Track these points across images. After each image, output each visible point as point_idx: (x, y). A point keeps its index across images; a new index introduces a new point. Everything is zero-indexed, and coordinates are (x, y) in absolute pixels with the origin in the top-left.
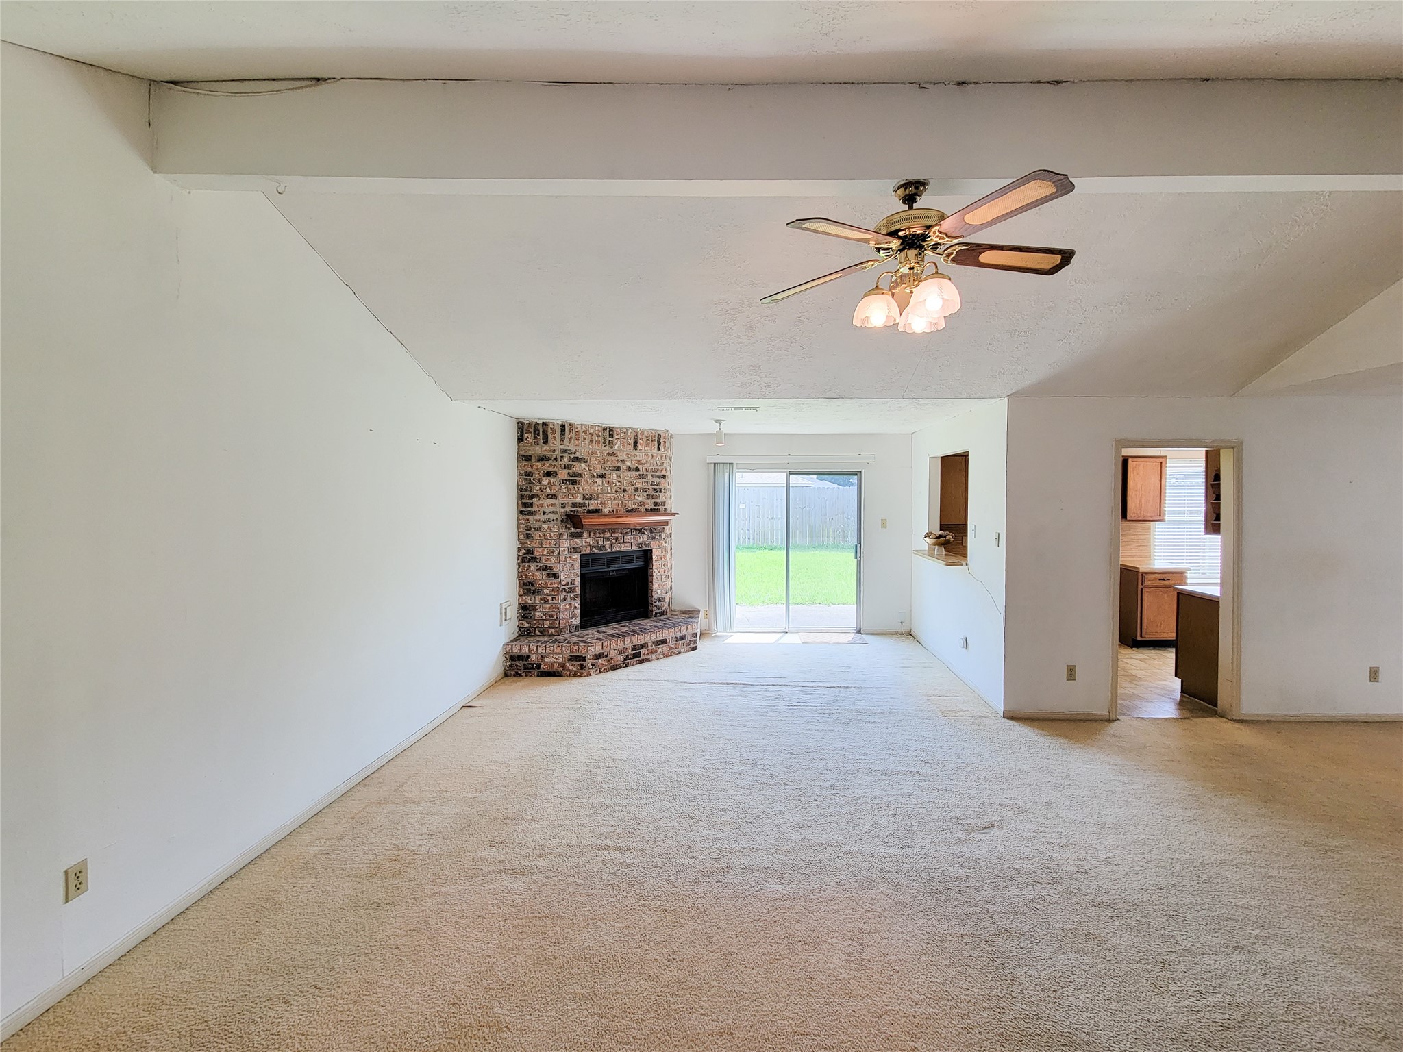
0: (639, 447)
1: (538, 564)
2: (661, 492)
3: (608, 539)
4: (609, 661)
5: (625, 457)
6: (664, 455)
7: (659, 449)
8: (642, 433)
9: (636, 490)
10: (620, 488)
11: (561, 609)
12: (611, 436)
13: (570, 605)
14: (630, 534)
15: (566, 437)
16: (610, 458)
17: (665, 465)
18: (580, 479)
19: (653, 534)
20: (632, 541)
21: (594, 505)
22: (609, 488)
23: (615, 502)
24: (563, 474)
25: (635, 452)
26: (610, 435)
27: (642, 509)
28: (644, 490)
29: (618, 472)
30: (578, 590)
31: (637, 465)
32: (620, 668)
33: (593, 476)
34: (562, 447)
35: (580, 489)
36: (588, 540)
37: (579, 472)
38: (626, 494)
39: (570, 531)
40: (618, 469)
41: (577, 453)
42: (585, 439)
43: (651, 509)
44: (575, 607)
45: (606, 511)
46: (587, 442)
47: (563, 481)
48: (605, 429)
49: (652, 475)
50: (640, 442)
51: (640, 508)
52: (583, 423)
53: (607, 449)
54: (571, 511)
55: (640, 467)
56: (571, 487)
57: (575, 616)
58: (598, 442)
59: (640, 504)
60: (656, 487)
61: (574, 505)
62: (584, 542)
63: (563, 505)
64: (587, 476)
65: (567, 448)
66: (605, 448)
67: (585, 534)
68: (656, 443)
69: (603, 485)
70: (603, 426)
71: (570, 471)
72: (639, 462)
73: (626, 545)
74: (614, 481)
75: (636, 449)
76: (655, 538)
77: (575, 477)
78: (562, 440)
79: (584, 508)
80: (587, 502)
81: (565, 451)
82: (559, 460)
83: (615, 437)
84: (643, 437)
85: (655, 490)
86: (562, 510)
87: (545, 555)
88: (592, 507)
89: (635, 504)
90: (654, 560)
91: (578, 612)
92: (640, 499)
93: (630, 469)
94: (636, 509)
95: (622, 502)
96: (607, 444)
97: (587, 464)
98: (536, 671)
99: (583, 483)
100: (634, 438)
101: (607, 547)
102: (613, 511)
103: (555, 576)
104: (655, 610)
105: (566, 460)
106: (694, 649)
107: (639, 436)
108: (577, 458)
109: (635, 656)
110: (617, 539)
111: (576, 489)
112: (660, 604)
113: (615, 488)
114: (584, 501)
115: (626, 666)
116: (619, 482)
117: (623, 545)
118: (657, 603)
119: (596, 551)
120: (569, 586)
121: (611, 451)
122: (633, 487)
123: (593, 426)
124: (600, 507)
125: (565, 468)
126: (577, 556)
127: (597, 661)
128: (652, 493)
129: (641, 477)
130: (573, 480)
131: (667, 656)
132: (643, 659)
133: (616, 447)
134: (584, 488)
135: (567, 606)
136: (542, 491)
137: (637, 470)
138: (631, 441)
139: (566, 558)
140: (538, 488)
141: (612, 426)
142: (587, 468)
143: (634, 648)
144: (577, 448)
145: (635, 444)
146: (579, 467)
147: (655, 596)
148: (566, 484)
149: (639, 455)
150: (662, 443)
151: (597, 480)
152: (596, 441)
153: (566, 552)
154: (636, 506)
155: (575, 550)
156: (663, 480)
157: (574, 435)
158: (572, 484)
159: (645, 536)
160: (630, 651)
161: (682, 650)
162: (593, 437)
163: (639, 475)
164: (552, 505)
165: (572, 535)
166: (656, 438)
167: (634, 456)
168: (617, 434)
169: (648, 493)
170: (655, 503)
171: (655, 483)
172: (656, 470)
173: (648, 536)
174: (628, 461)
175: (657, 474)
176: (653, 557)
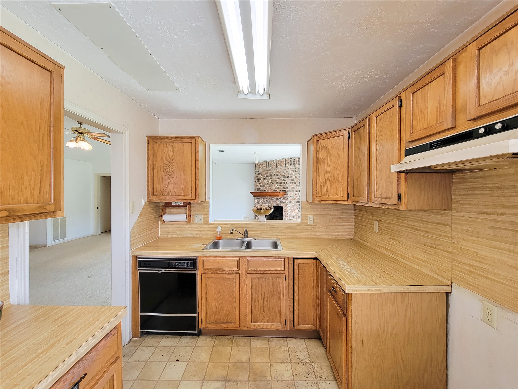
0: (278, 166)
2: (286, 183)
3: (267, 201)
5: (273, 171)
6: (288, 168)
7: (286, 166)
8: (279, 161)
9: (277, 183)
12: (269, 164)
14: (274, 200)
16: (269, 172)
17: (288, 172)
19: (283, 201)
20: (275, 202)
22: (268, 183)
23: (269, 188)
27: (279, 190)
36: (262, 200)
38: (273, 185)
40: (271, 175)
43: (282, 190)
45: (267, 191)
48: (267, 162)
49: (283, 177)
50: (278, 164)
51: (278, 190)
53: (268, 169)
55: (278, 174)
59: (278, 188)
61: (258, 189)
64: (262, 179)
65: (256, 171)
68: (284, 164)
71: (257, 178)
72: (278, 172)
75: (277, 167)
77: (259, 179)
83: (270, 164)
84: (280, 162)
88: (263, 190)
89: (276, 188)
92: (278, 186)
93: (275, 175)
94: (276, 190)
99: (261, 181)
101: (267, 203)
107: (278, 162)
108: (259, 173)
110: (270, 201)
116: (271, 180)
117: (272, 204)
121: (269, 169)
123: (263, 162)
124: (265, 189)
128: (283, 184)
129: (279, 178)
134: (261, 183)
137: (277, 175)
138: (275, 165)
141: (269, 160)
142: (262, 176)
144: (259, 170)
145: (277, 165)
146: (260, 176)
148: (256, 182)
149: (278, 169)
150: (287, 163)
151: (264, 180)
155: (258, 203)
156: (287, 179)
159: (280, 201)
162: (263, 166)
163: (278, 177)
166: (284, 162)
167: (277, 170)
168: (271, 163)
169: (281, 184)
170: (283, 188)
171: (284, 180)
172: (285, 174)
173: (281, 201)
174: (274, 172)
175: (285, 176)
176: (283, 210)
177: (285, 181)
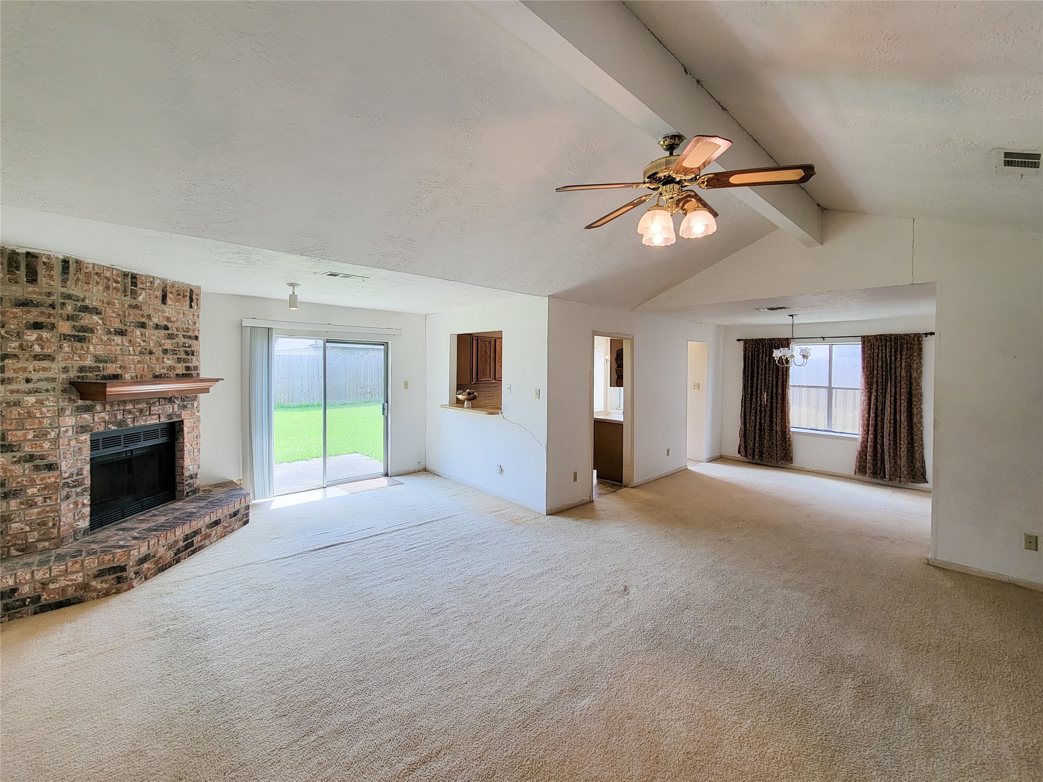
0: (169, 302)
1: (14, 454)
2: (193, 355)
3: (130, 412)
4: (157, 561)
5: (151, 312)
6: (197, 314)
7: (191, 307)
8: (173, 286)
9: (165, 351)
10: (146, 349)
11: (63, 512)
12: (134, 284)
13: (76, 504)
14: (158, 404)
15: (70, 278)
16: (132, 311)
17: (197, 325)
18: (90, 335)
19: (185, 403)
20: (160, 412)
21: (111, 369)
22: (131, 349)
23: (139, 366)
24: (65, 327)
25: (164, 307)
26: (132, 282)
27: (172, 374)
28: (174, 352)
29: (142, 330)
30: (88, 482)
31: (166, 323)
32: (170, 566)
33: (109, 332)
34: (64, 290)
35: (91, 348)
36: (103, 415)
37: (90, 326)
38: (153, 357)
39: (76, 404)
40: (143, 325)
41: (87, 301)
42: (98, 283)
43: (183, 374)
44: (84, 505)
45: (127, 376)
46: (100, 287)
47: (65, 337)
48: (125, 275)
49: (183, 336)
50: (170, 296)
51: (170, 373)
52: (95, 262)
53: (128, 300)
54: (78, 377)
55: (169, 325)
56: (78, 345)
57: (83, 517)
58: (117, 289)
59: (171, 368)
60: (187, 349)
61: (82, 369)
62: (96, 418)
63: (65, 370)
64: (100, 331)
65: (71, 292)
66: (126, 298)
67: (98, 408)
68: (188, 299)
69: (123, 345)
70: (124, 270)
71: (76, 324)
72: (168, 319)
73: (153, 417)
74: (138, 340)
75: (165, 304)
76: (187, 407)
77: (83, 332)
78: (64, 281)
79: (98, 373)
80: (101, 365)
81: (69, 297)
82: (58, 307)
83: (139, 285)
84: (174, 290)
85: (187, 353)
86: (64, 376)
87: (30, 440)
88: (109, 372)
89: (163, 368)
90: (185, 433)
91: (87, 510)
92: (169, 363)
93: (157, 327)
94: (164, 374)
95: (148, 366)
96: (129, 293)
97: (101, 317)
98: (31, 608)
99: (94, 340)
100: (163, 291)
101: (129, 421)
102: (137, 377)
103: (50, 467)
104: (187, 489)
105: (69, 308)
106: (247, 522)
107: (169, 289)
108: (86, 307)
109: (187, 547)
110: (141, 411)
111: (85, 349)
112: (191, 481)
113: (139, 349)
114: (96, 364)
115: (177, 562)
116: (144, 341)
117: (149, 418)
118: (189, 481)
119: (113, 428)
120: (75, 478)
121: (134, 302)
122: (160, 348)
123: (110, 269)
124: (119, 371)
125: (68, 320)
126: (86, 437)
127: (141, 566)
128: (184, 356)
129: (171, 337)
130: (81, 336)
131: (222, 537)
132: (196, 549)
133: (140, 298)
134: (96, 347)
135: (72, 506)
136: (23, 350)
137: (166, 328)
138: (159, 293)
139: (70, 440)
140: (15, 344)
141: (135, 272)
142: (100, 322)
143: (186, 538)
144: (87, 294)
145: (164, 297)
146: (88, 320)
147: (187, 474)
148: (69, 340)
149: (169, 310)
150: (195, 300)
151: (116, 338)
152: (114, 288)
153: (70, 433)
154: (165, 371)
155: (83, 429)
156: (195, 342)
157: (81, 276)
158: (80, 342)
159: (176, 406)
160: (181, 543)
161: (236, 527)
162: (110, 283)
163: (169, 334)
164: (45, 369)
165: (79, 410)
166: (188, 294)
167: (163, 311)
168: (142, 283)
169: (178, 356)
170: (186, 367)
171: (187, 345)
172: (188, 330)
173: (179, 405)
174: (155, 317)
175: (189, 334)
176: (185, 429)
177: (189, 349)
